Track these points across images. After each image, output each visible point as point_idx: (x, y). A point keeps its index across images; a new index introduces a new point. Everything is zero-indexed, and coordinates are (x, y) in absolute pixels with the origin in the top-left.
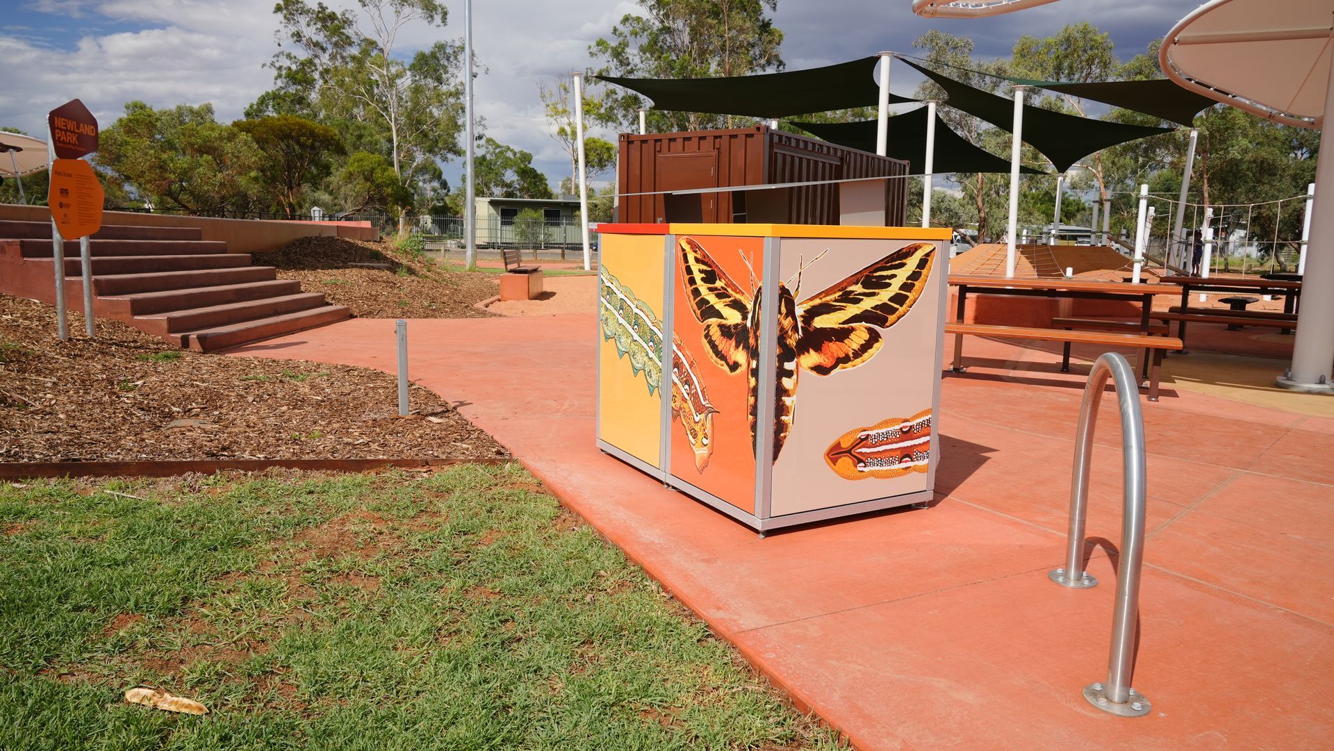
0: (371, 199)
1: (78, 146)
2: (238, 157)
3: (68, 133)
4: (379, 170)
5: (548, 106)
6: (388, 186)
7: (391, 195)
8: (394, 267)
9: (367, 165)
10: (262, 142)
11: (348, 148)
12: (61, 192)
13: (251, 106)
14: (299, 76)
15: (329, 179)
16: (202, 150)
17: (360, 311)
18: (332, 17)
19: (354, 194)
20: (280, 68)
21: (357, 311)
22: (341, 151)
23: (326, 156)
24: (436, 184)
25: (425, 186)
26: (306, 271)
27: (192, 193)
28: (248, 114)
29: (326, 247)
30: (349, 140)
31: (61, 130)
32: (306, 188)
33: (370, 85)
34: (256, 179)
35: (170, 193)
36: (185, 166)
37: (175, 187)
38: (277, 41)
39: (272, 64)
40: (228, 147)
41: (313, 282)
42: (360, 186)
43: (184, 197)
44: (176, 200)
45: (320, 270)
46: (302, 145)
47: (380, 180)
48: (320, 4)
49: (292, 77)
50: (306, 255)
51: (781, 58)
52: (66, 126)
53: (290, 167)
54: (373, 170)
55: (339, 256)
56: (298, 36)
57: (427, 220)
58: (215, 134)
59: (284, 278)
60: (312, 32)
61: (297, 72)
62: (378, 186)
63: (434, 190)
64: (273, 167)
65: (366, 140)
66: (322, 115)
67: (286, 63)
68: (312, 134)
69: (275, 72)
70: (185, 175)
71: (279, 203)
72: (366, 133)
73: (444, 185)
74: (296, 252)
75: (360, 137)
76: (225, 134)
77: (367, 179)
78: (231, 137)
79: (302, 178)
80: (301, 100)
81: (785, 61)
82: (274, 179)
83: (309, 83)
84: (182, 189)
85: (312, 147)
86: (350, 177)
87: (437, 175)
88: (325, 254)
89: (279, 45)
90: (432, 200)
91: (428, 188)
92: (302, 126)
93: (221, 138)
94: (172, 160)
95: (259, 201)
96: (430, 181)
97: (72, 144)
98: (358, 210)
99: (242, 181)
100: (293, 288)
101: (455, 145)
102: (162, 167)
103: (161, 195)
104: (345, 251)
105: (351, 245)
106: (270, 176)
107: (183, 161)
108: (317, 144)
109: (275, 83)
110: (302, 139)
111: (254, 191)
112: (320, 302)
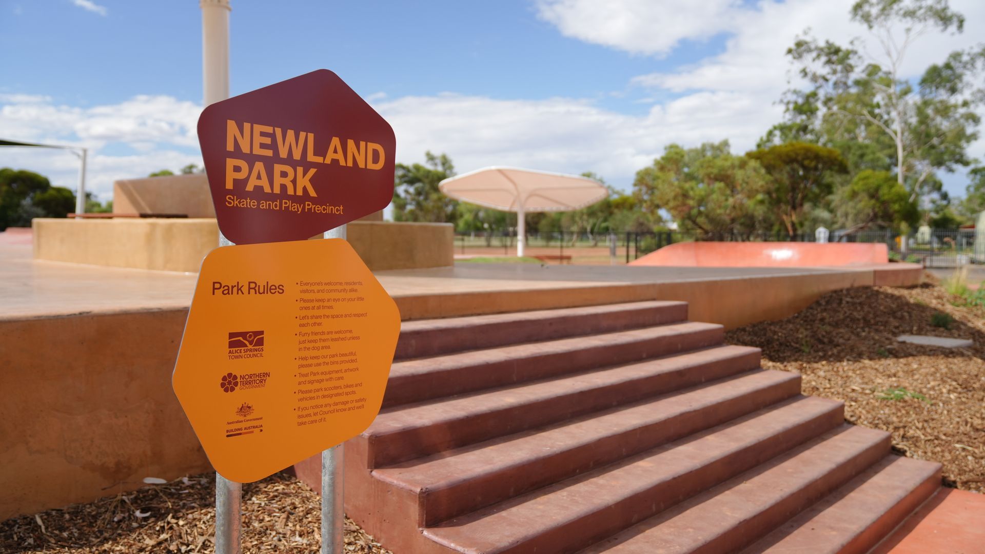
1: (314, 201)
2: (747, 183)
3: (278, 168)
10: (769, 169)
11: (850, 166)
12: (232, 345)
13: (761, 139)
14: (805, 108)
15: (830, 197)
16: (717, 178)
17: (962, 472)
18: (837, 51)
20: (788, 103)
21: (954, 468)
22: (843, 169)
23: (828, 177)
24: (935, 196)
26: (845, 363)
27: (707, 216)
28: (759, 146)
29: (866, 308)
30: (851, 159)
31: (251, 159)
32: (807, 206)
33: (872, 107)
34: (762, 202)
35: (690, 217)
36: (703, 193)
37: (695, 212)
39: (781, 101)
40: (739, 175)
42: (865, 204)
43: (701, 220)
44: (694, 222)
45: (867, 362)
46: (805, 168)
48: (827, 42)
49: (799, 110)
50: (837, 325)
52: (274, 146)
53: (794, 188)
55: (885, 324)
56: (804, 73)
57: (925, 231)
58: (728, 164)
60: (819, 67)
61: (803, 105)
63: (933, 202)
64: (778, 190)
65: (868, 158)
66: (823, 140)
67: (792, 98)
68: (817, 157)
69: (782, 108)
70: (701, 201)
71: (782, 223)
73: (945, 196)
74: (822, 320)
75: (862, 156)
76: (737, 163)
78: (742, 164)
79: (805, 198)
80: (804, 129)
82: (778, 201)
83: (812, 112)
84: (700, 213)
85: (816, 169)
86: (854, 195)
87: (937, 186)
88: (867, 323)
90: (930, 211)
91: (927, 202)
92: (807, 150)
93: (733, 167)
94: (692, 189)
95: (765, 220)
97: (295, 199)
98: (862, 228)
99: (750, 204)
101: (962, 156)
102: (685, 196)
103: (683, 219)
104: (893, 313)
105: (902, 304)
106: (775, 199)
107: (701, 189)
108: (820, 166)
109: (784, 117)
110: (806, 162)
111: (760, 212)
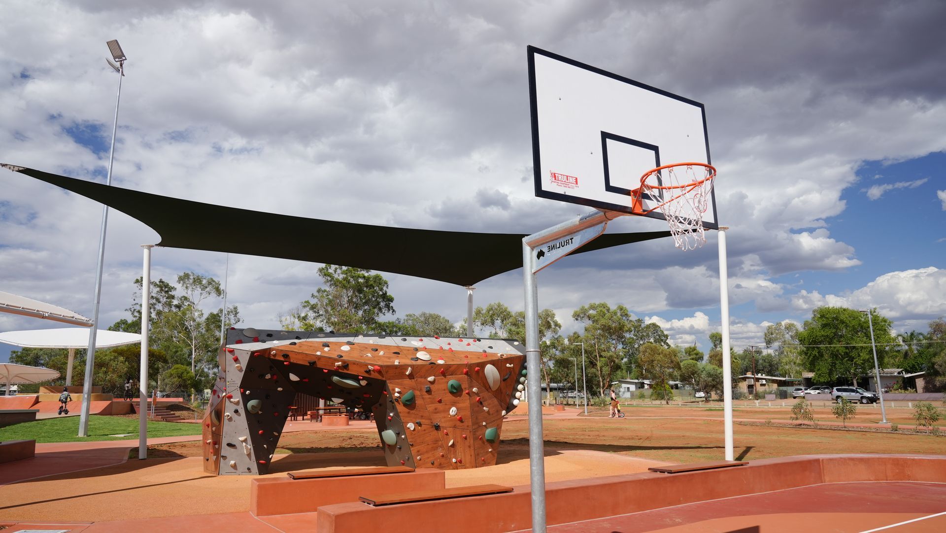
0: (180, 386)
4: (185, 373)
5: (284, 326)
6: (189, 380)
7: (190, 384)
8: (193, 411)
9: (180, 371)
19: (171, 383)
25: (209, 371)
38: (134, 298)
41: (178, 413)
47: (185, 377)
51: (394, 308)
54: (182, 373)
59: (172, 412)
62: (184, 380)
72: (179, 349)
77: (179, 377)
81: (395, 310)
89: (134, 300)
96: (213, 368)
100: (174, 414)
112: (179, 417)
